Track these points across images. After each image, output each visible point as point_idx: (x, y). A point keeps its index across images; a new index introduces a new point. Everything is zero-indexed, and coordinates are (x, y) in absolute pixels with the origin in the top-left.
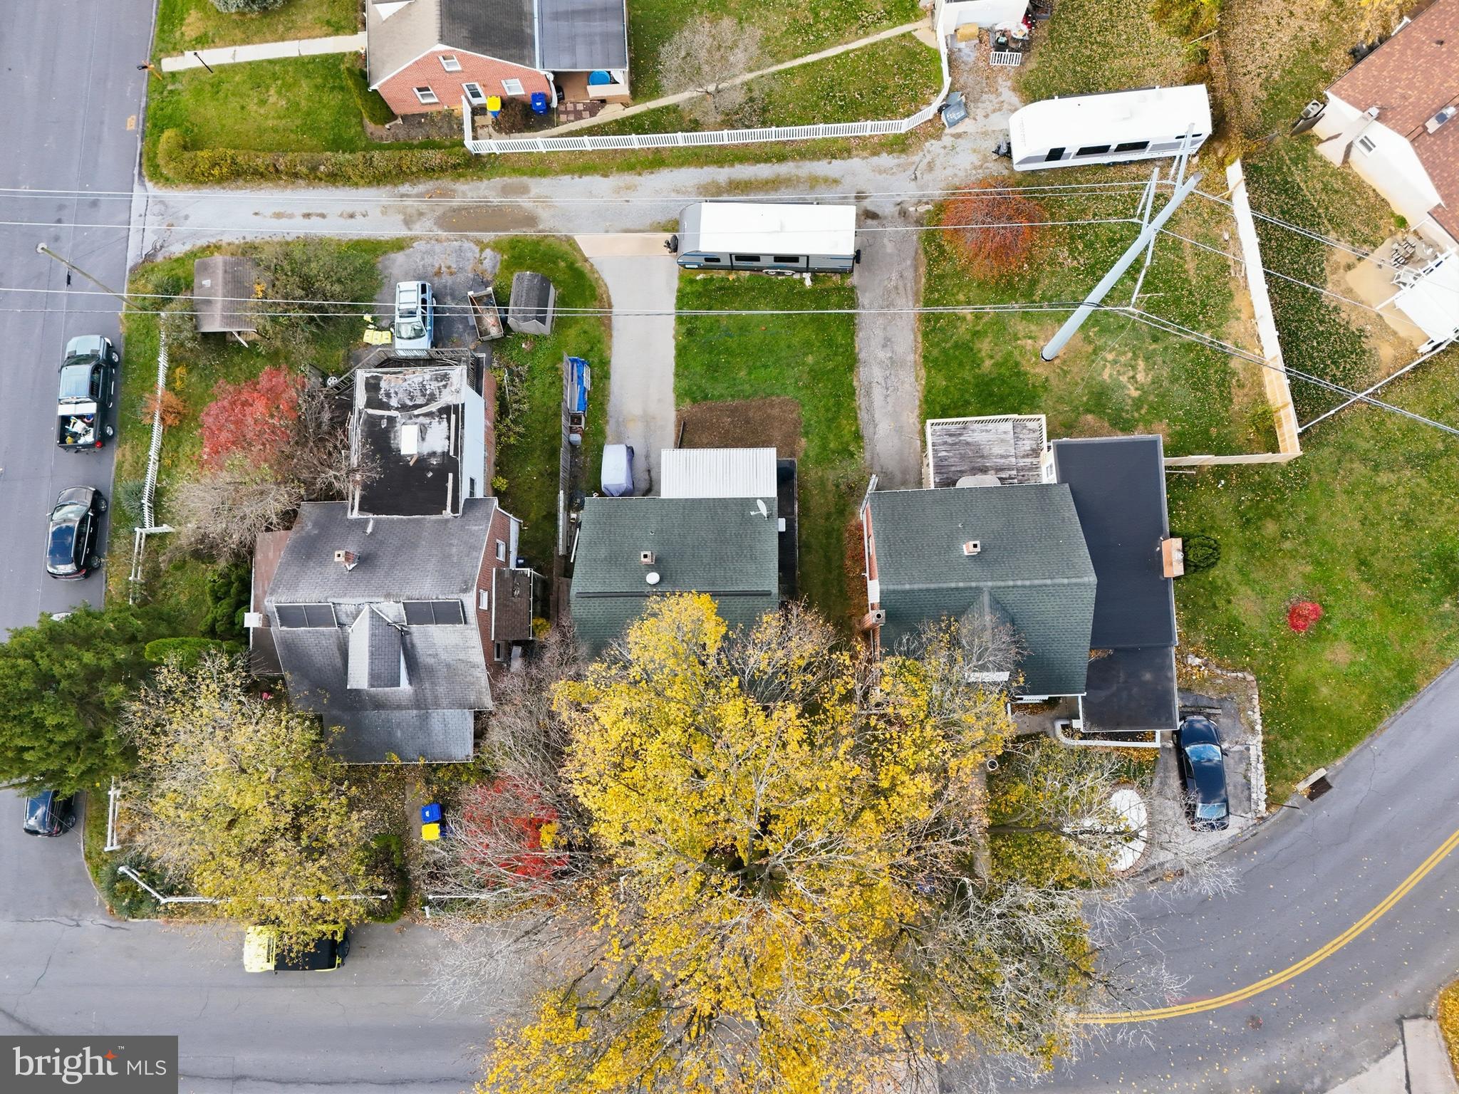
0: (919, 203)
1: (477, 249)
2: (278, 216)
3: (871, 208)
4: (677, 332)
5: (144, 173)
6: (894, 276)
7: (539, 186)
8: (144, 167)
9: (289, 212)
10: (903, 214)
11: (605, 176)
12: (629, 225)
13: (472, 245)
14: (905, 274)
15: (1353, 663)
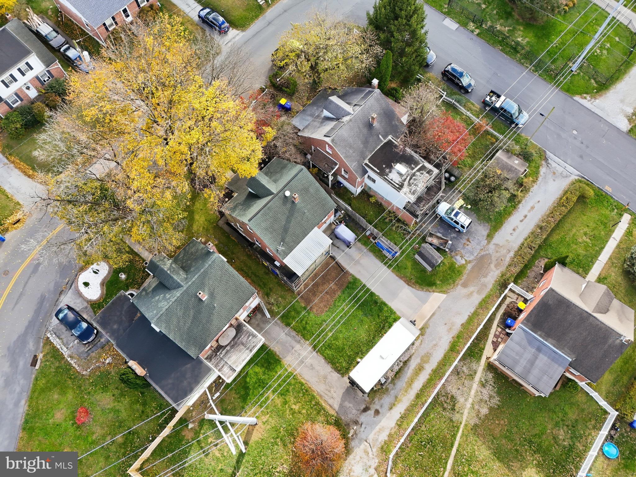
0: (355, 433)
1: (468, 259)
2: (533, 208)
3: (369, 412)
4: (380, 299)
5: (583, 179)
6: (335, 395)
7: (477, 299)
8: (586, 181)
9: (531, 212)
10: (356, 423)
11: (462, 325)
12: (435, 317)
13: (470, 259)
14: (332, 400)
15: (53, 416)
